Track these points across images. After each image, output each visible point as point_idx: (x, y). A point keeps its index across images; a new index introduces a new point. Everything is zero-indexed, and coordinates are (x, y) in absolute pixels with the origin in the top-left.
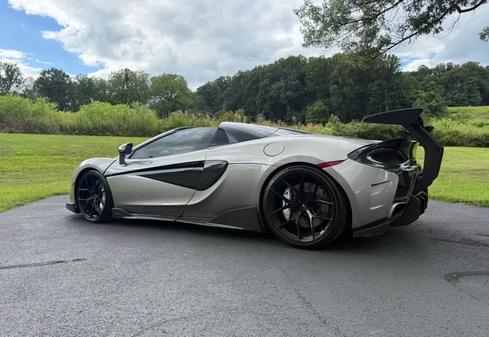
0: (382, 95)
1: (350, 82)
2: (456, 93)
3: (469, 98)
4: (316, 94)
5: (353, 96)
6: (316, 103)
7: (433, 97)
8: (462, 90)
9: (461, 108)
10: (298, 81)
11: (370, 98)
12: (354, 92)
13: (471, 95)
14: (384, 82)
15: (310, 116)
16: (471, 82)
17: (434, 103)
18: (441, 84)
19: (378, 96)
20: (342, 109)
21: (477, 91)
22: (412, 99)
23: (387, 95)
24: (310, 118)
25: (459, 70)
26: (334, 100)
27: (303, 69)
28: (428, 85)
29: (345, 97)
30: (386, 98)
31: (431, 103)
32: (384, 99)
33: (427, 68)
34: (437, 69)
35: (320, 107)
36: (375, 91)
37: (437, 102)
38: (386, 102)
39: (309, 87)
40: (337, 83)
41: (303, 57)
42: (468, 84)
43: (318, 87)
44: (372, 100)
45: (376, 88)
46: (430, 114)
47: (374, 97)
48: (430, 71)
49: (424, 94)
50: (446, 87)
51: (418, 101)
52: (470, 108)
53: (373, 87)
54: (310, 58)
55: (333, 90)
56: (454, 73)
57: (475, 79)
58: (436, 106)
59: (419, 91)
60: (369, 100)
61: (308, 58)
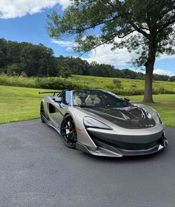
0: (46, 65)
1: (30, 57)
2: (74, 69)
3: (79, 72)
4: (13, 60)
5: (32, 64)
6: (13, 65)
7: (66, 69)
8: (76, 68)
9: (76, 75)
10: (2, 51)
11: (40, 66)
12: (33, 62)
13: (79, 71)
14: (47, 60)
15: (9, 71)
16: (79, 65)
17: (67, 72)
18: (69, 65)
19: (44, 66)
20: (26, 69)
21: (81, 69)
22: (58, 69)
23: (48, 66)
24: (10, 72)
25: (74, 60)
26: (23, 65)
27: (5, 46)
28: (64, 64)
29: (28, 64)
30: (48, 67)
31: (66, 72)
32: (47, 68)
33: (63, 57)
34: (67, 58)
35: (15, 67)
36: (43, 63)
37: (68, 72)
38: (47, 69)
39: (9, 56)
40: (24, 56)
41: (4, 40)
42: (78, 66)
43: (14, 57)
44: (41, 67)
45: (43, 62)
46: (66, 77)
47: (42, 66)
48: (64, 58)
49: (63, 68)
50: (70, 66)
51: (61, 70)
52: (79, 76)
53: (42, 61)
54: (9, 41)
55: (22, 59)
56: (73, 61)
57: (80, 64)
58: (67, 74)
59: (61, 66)
60: (39, 67)
61: (8, 41)
